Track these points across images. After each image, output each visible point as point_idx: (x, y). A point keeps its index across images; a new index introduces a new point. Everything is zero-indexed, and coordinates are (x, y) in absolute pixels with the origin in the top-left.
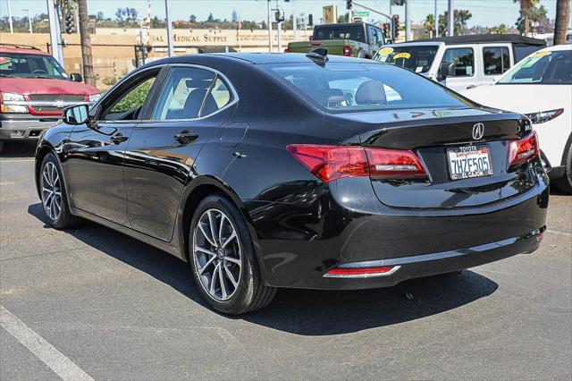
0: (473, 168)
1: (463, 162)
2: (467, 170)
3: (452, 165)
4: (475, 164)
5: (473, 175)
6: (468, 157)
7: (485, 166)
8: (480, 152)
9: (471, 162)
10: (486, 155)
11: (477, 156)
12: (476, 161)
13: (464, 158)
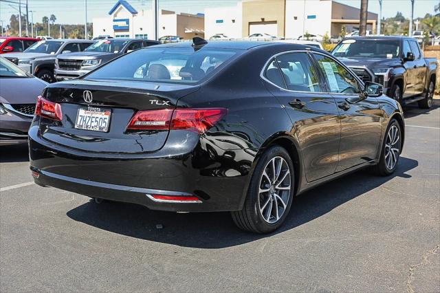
0: (93, 124)
1: (88, 118)
2: (89, 124)
3: (80, 118)
4: (96, 121)
5: (91, 129)
6: (93, 115)
7: (104, 125)
8: (103, 113)
9: (94, 120)
10: (107, 117)
11: (100, 116)
12: (98, 120)
13: (90, 115)
